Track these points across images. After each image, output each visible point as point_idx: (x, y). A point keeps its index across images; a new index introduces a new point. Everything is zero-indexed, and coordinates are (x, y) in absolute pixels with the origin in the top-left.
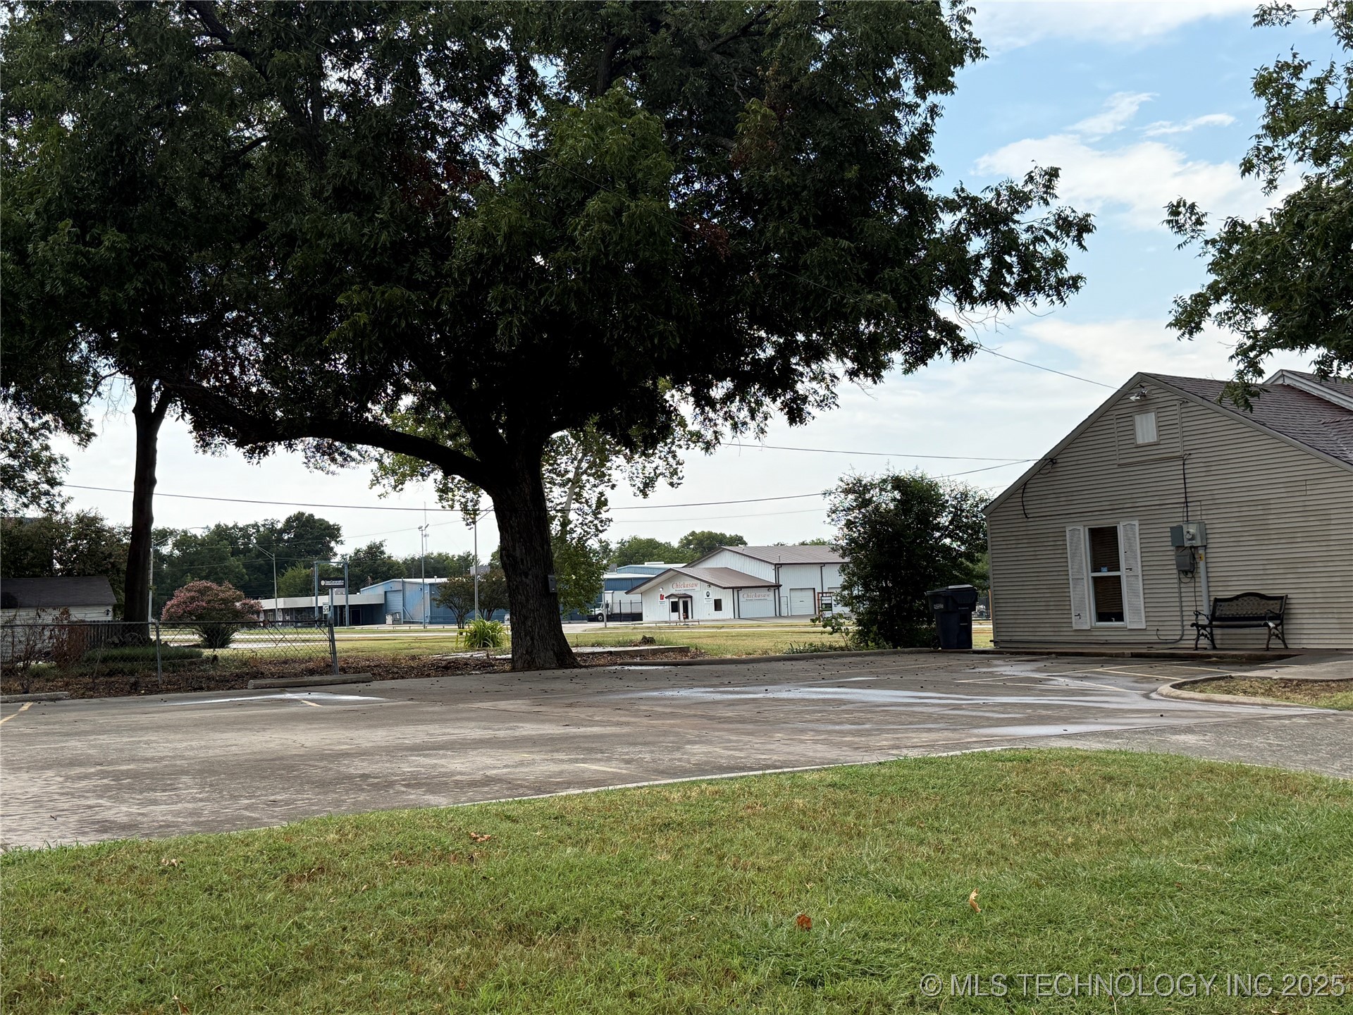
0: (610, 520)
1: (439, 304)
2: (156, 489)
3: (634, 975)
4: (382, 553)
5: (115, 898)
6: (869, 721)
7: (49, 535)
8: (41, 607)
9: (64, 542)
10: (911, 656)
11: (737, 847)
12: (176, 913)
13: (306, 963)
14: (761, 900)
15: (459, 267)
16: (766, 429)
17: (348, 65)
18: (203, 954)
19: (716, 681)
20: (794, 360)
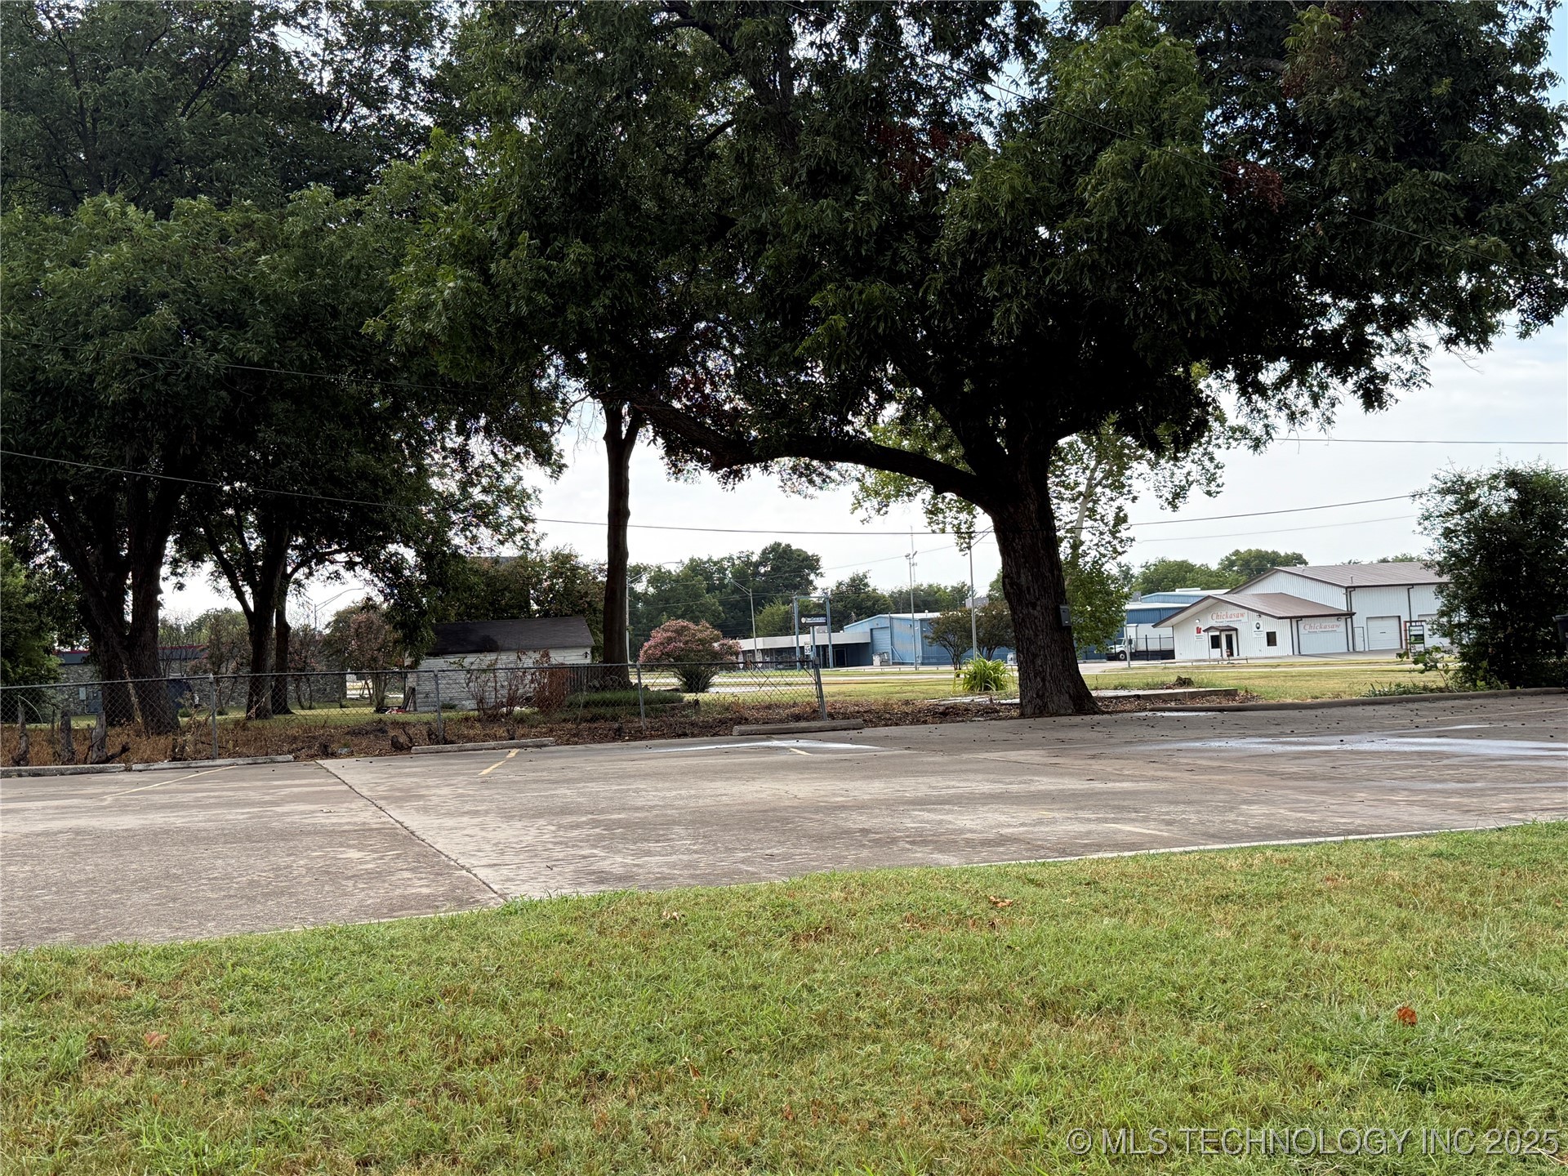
0: (1133, 540)
1: (926, 292)
2: (630, 521)
3: (1195, 1067)
4: (866, 585)
5: (619, 951)
6: (1481, 778)
7: (525, 574)
8: (521, 650)
9: (540, 581)
10: (1534, 698)
11: (1316, 926)
12: (682, 970)
13: (818, 1028)
14: (1348, 989)
15: (949, 249)
16: (1334, 418)
17: (819, 25)
18: (711, 1015)
19: (1274, 730)
20: (1369, 329)
